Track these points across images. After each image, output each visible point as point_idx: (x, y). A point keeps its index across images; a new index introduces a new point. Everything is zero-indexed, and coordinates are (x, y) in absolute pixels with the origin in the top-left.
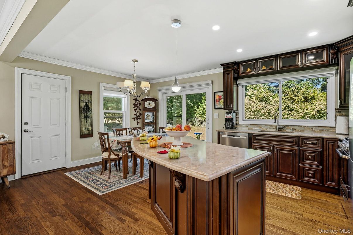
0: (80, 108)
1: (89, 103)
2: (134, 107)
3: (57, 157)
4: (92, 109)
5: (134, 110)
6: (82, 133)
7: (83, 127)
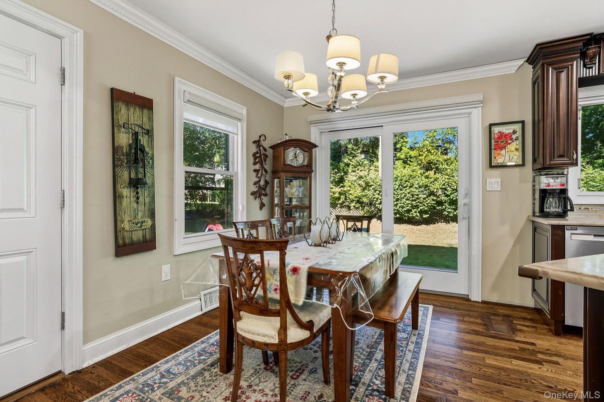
0: (115, 150)
1: (146, 137)
2: (255, 164)
3: (23, 338)
4: (152, 158)
5: (255, 171)
6: (124, 238)
7: (127, 218)
